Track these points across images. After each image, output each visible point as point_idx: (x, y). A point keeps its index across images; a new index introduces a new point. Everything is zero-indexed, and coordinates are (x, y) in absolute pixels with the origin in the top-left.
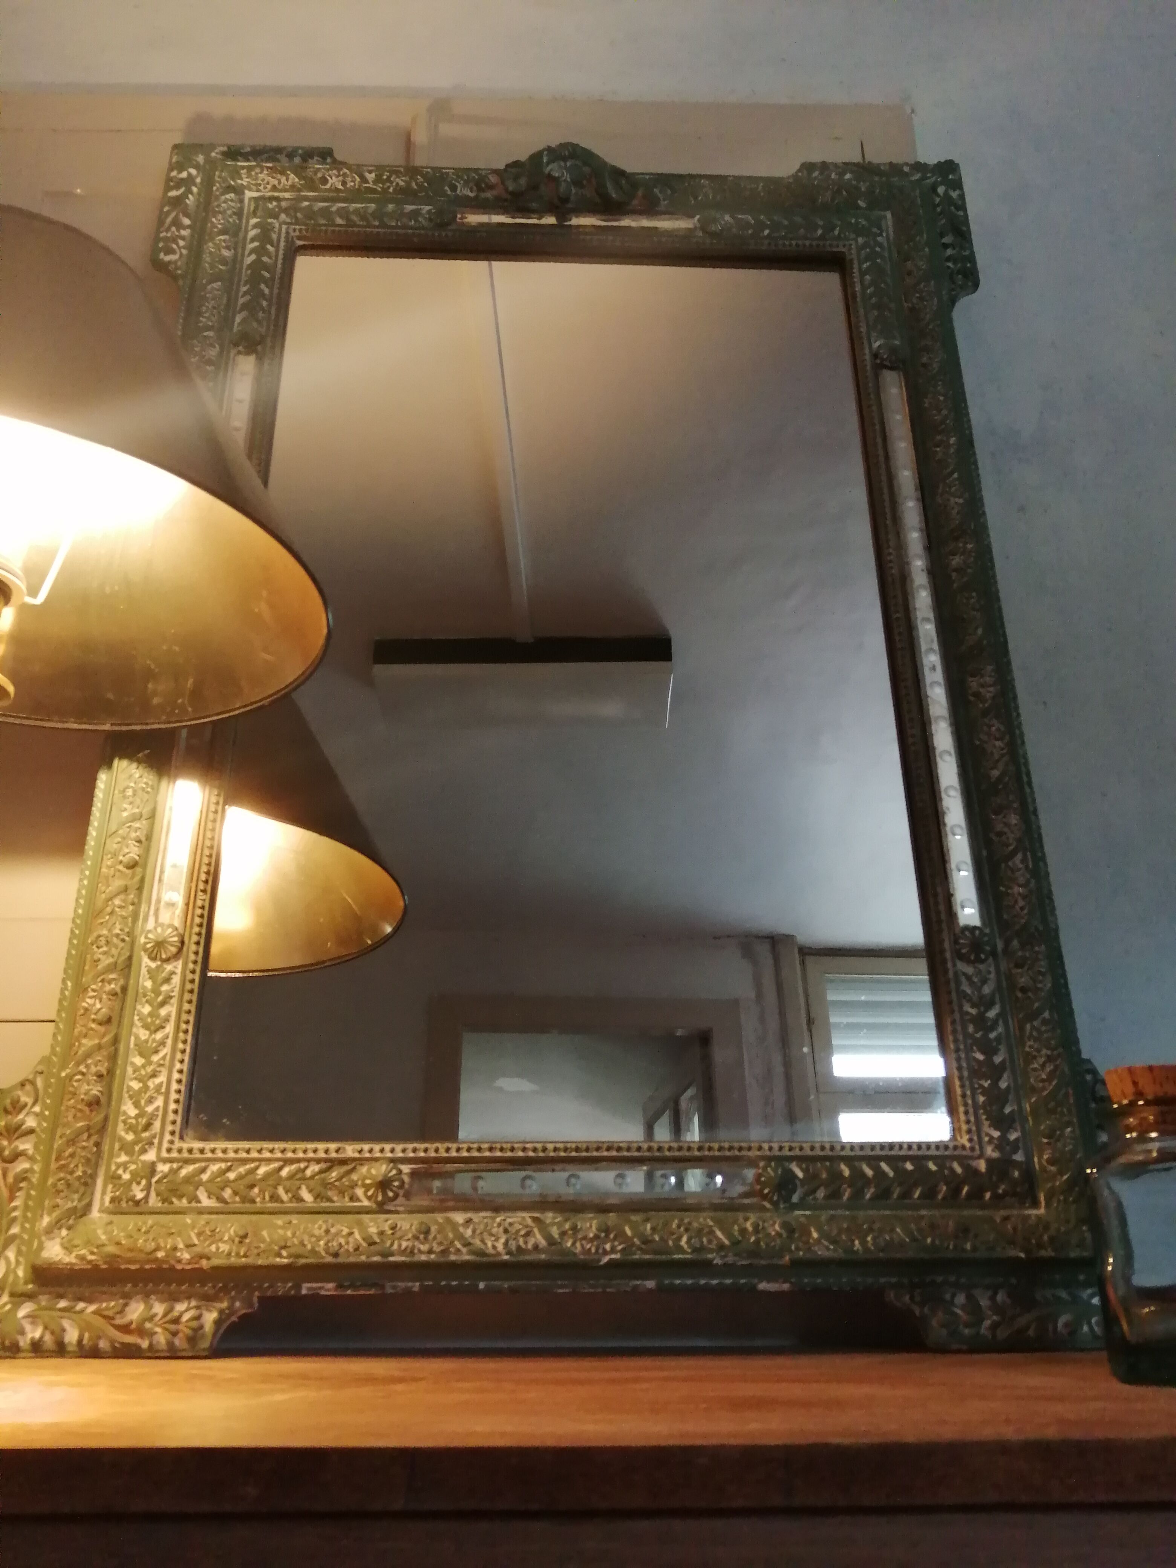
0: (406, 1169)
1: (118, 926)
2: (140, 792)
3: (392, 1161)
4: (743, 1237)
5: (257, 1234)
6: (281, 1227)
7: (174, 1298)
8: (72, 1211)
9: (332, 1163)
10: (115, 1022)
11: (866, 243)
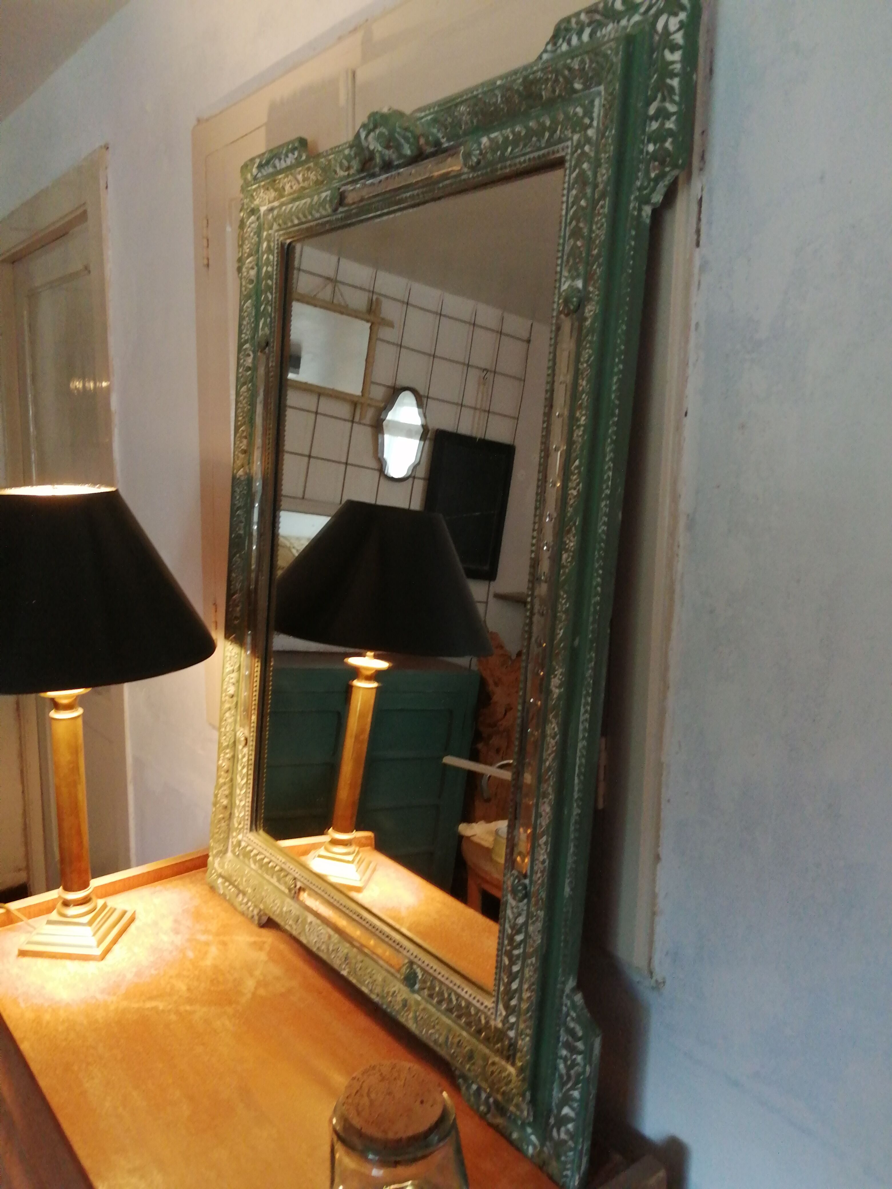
0: (299, 884)
1: (228, 727)
2: (232, 658)
3: (295, 879)
6: (265, 891)
7: (248, 900)
8: (221, 851)
9: (282, 869)
11: (579, 141)
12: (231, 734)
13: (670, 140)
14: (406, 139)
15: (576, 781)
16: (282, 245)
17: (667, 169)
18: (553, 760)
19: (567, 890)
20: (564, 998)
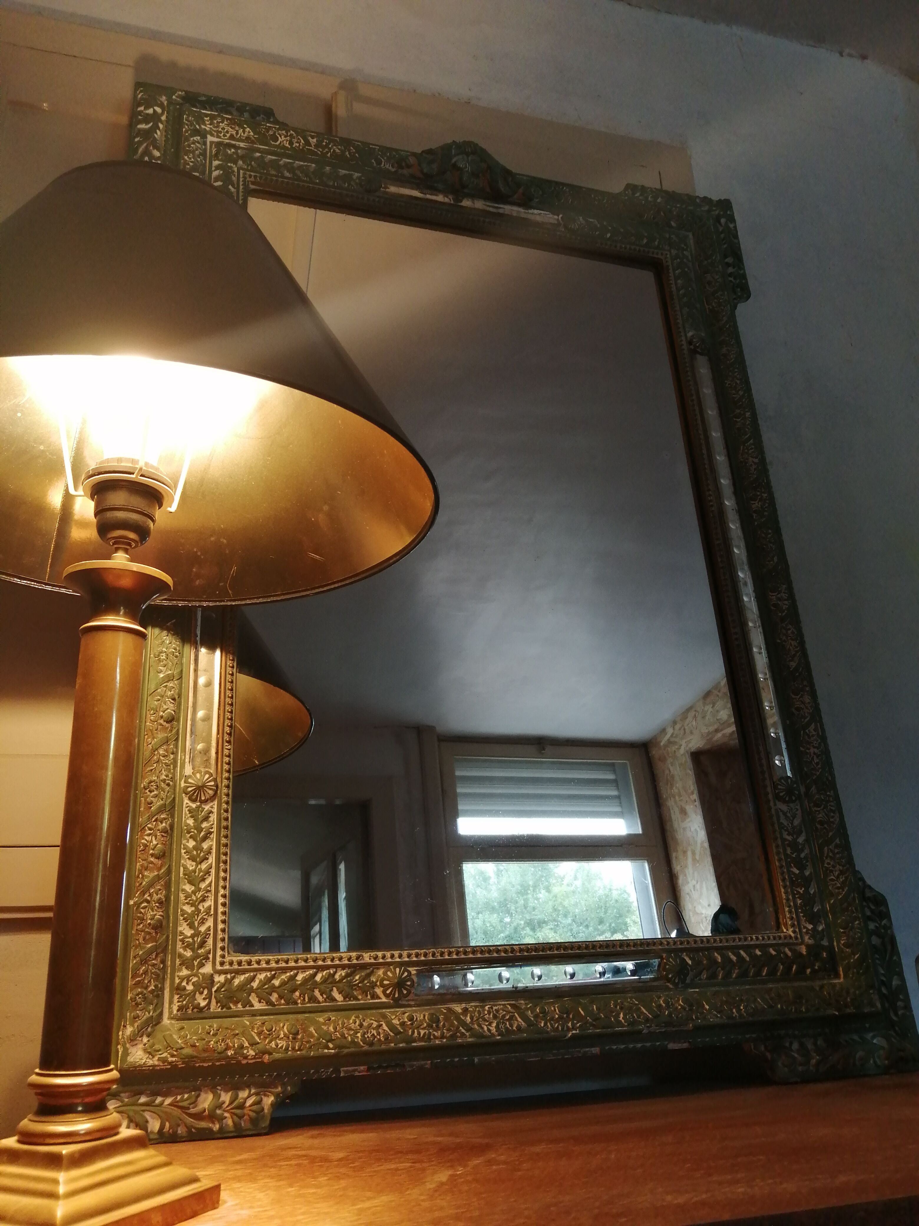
0: (413, 970)
1: (163, 772)
3: (401, 964)
4: (660, 1012)
5: (305, 1030)
6: (324, 1024)
7: (236, 1088)
8: (150, 1019)
9: (355, 968)
10: (167, 855)
11: (677, 254)
12: (168, 785)
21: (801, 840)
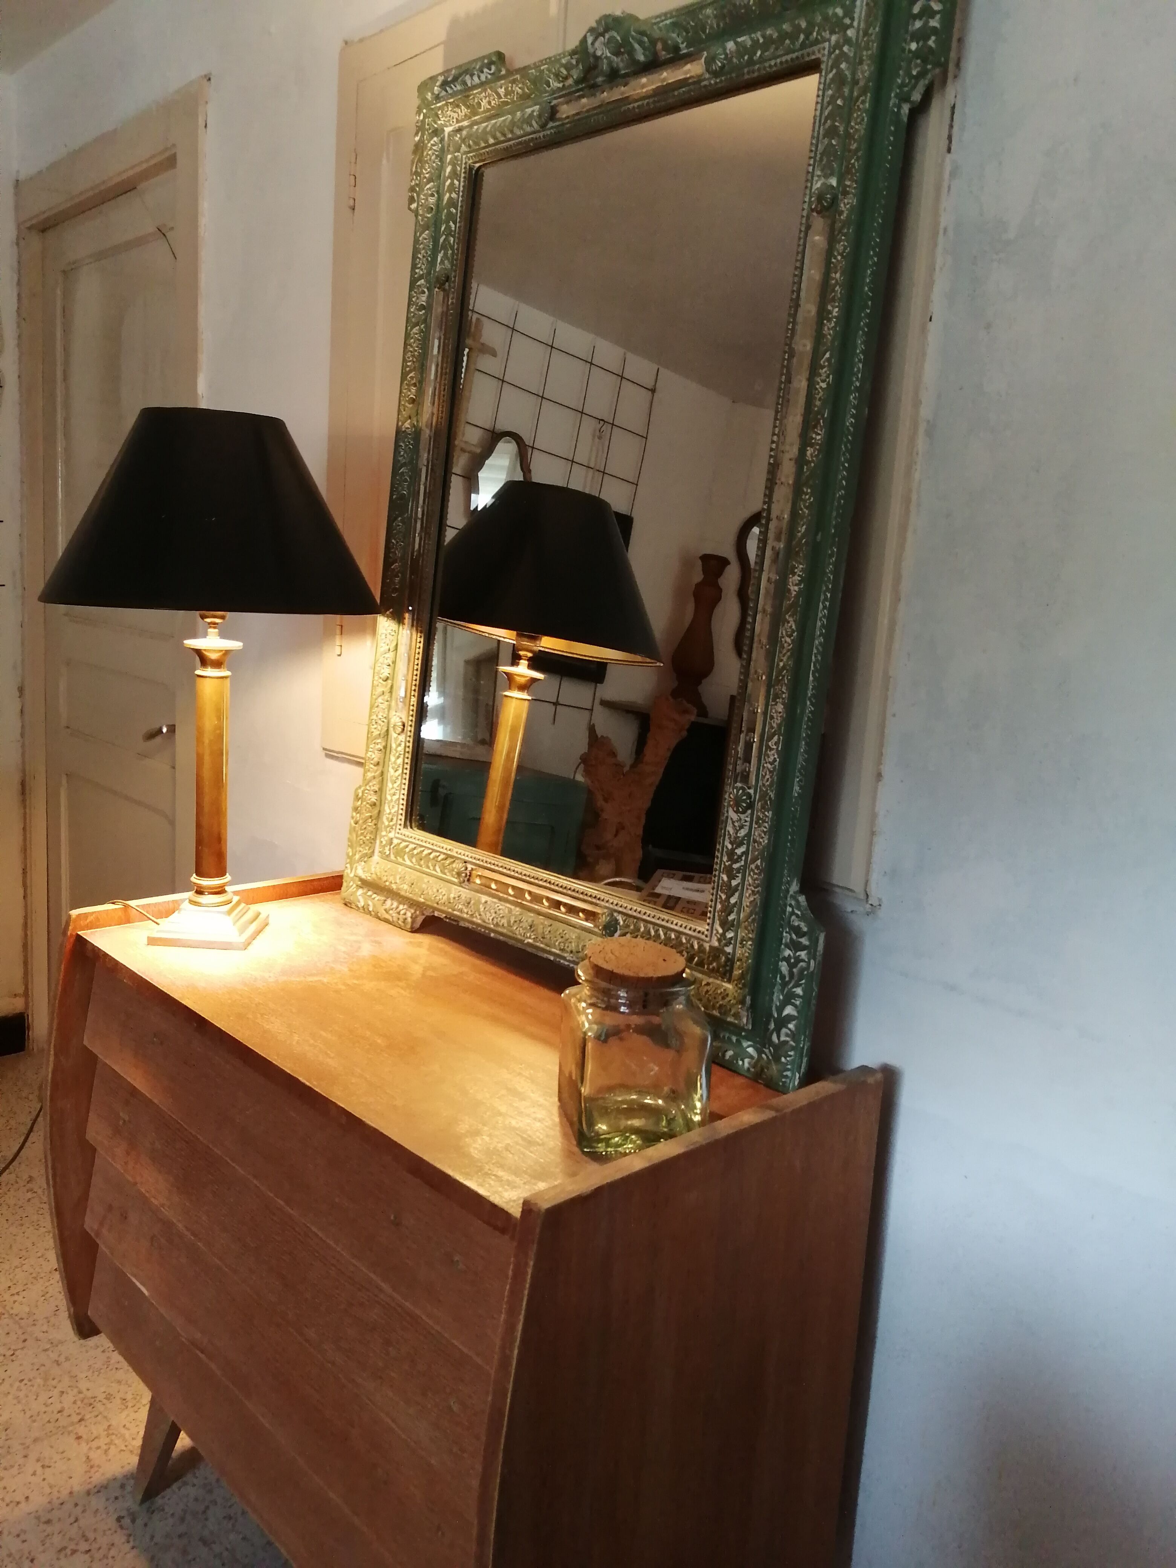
0: (469, 868)
1: (381, 714)
2: (388, 636)
3: (465, 862)
6: (425, 883)
7: (400, 903)
8: (366, 855)
9: (448, 856)
10: (381, 763)
11: (837, 42)
12: (383, 722)
13: (933, 38)
14: (641, 43)
15: (811, 678)
16: (471, 169)
17: (929, 67)
18: (789, 658)
19: (796, 788)
20: (789, 899)
21: (739, 851)
